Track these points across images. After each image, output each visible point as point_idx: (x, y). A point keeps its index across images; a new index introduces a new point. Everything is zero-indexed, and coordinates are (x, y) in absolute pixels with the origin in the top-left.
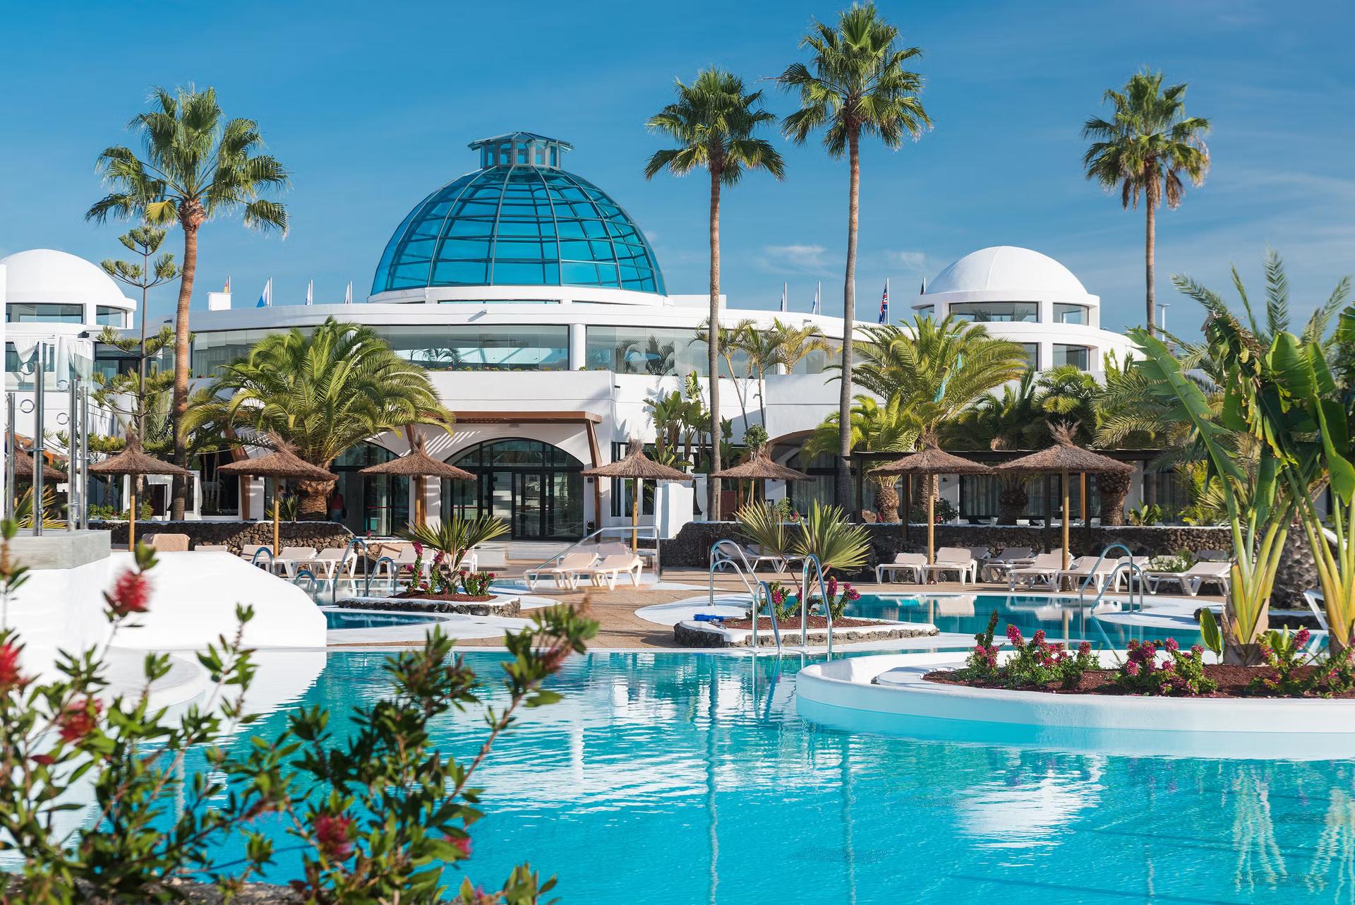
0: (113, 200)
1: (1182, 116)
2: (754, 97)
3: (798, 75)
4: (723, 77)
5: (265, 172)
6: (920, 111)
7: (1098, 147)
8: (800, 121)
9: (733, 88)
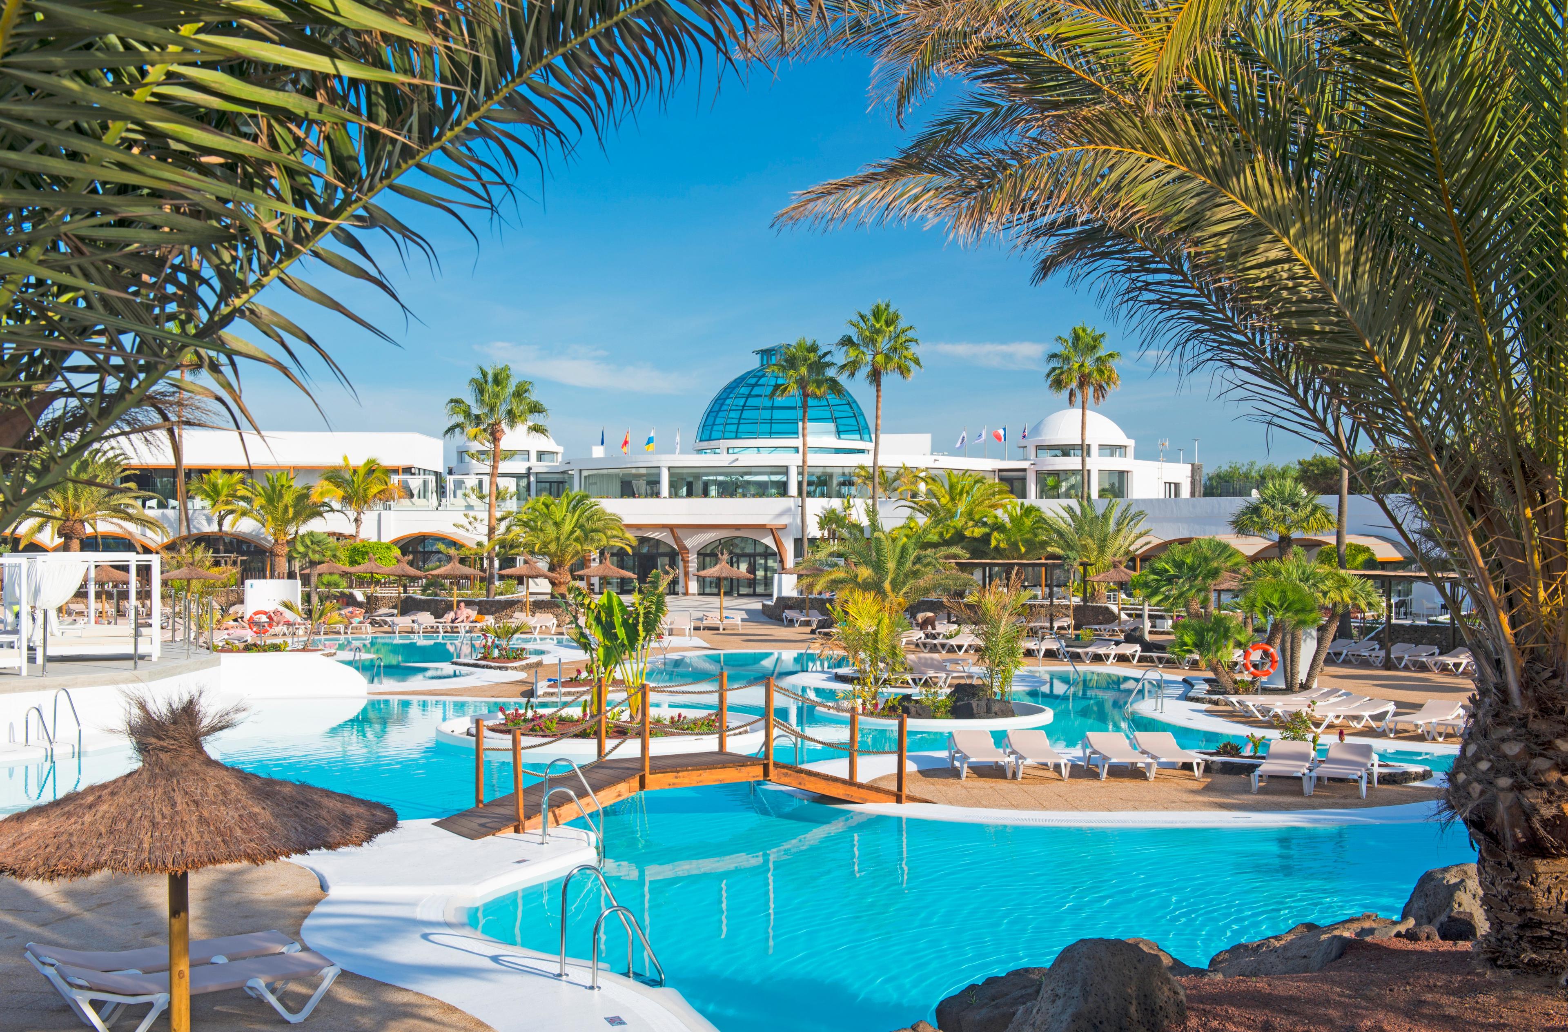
0: (458, 425)
1: (1102, 352)
2: (826, 354)
3: (847, 342)
4: (809, 342)
5: (536, 409)
6: (917, 362)
7: (1054, 369)
8: (852, 367)
9: (813, 349)
